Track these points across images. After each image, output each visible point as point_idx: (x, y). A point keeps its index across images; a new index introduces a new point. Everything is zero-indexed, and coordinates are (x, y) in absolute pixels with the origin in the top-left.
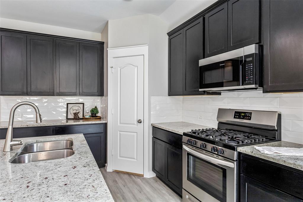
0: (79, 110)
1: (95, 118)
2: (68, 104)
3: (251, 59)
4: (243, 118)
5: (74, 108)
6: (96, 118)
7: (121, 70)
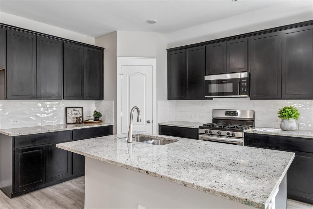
0: (78, 114)
1: (97, 121)
2: (66, 108)
3: (245, 80)
4: (233, 115)
5: (73, 112)
6: (99, 121)
7: (130, 77)
